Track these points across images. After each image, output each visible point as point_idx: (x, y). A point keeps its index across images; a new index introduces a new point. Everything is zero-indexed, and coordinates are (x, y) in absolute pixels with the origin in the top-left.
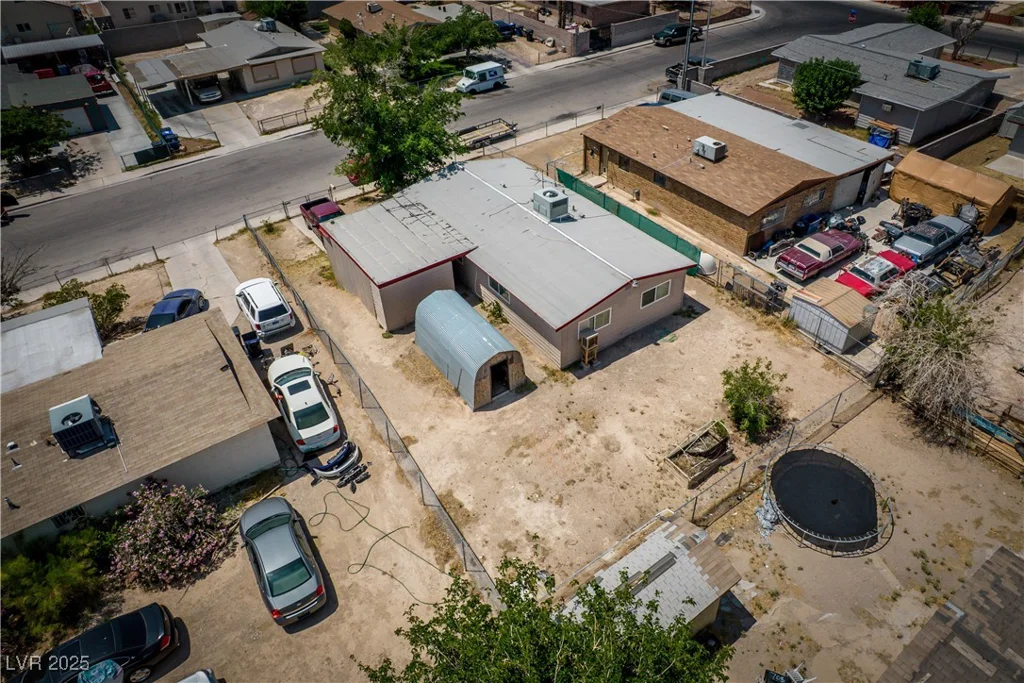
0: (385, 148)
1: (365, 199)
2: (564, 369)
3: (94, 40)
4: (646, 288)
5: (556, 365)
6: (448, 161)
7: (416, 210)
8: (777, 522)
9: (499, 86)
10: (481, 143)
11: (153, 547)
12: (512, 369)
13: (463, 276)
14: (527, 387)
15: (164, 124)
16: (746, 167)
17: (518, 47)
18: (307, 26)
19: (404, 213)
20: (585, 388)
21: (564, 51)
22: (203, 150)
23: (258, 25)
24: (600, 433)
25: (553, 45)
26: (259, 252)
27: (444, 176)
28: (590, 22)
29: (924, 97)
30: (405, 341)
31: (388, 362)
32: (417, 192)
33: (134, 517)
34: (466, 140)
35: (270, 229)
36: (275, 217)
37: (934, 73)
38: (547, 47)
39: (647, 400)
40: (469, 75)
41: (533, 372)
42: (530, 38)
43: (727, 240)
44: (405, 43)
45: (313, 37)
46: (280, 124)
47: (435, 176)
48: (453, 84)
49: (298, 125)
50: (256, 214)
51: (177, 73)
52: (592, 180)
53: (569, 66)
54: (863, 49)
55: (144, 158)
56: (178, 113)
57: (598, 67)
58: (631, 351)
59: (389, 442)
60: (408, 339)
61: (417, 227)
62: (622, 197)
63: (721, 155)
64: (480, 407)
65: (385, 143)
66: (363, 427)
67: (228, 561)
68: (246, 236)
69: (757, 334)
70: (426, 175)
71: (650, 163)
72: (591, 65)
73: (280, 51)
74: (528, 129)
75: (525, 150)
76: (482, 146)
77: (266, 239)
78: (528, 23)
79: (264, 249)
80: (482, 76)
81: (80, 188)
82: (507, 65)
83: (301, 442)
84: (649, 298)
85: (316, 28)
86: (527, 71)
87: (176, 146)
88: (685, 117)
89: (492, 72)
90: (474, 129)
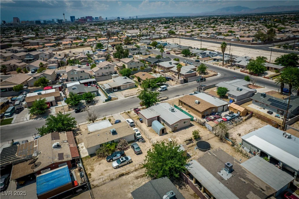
0: (148, 101)
1: (143, 108)
2: (172, 132)
3: (94, 80)
4: (184, 121)
5: (171, 131)
6: (157, 103)
7: (152, 110)
8: (197, 148)
9: (166, 90)
10: (162, 100)
11: (122, 145)
12: (165, 130)
13: (159, 119)
14: (167, 133)
15: (108, 95)
16: (203, 105)
17: (170, 82)
18: (130, 76)
19: (150, 110)
20: (175, 134)
21: (179, 83)
22: (115, 100)
23: (123, 78)
24: (176, 139)
25: (177, 82)
26: (127, 116)
27: (156, 105)
28: (184, 77)
29: (238, 94)
30: (150, 128)
31: (148, 130)
32: (152, 107)
33: (119, 142)
34: (160, 99)
35: (129, 112)
36: (129, 111)
37: (241, 90)
38: (176, 82)
39: (183, 136)
40: (161, 88)
41: (168, 131)
42: (173, 80)
43: (199, 116)
44: (150, 82)
45: (132, 79)
46: (128, 96)
47: (155, 105)
48: (158, 89)
49: (131, 96)
50: (127, 110)
51: (111, 86)
52: (180, 107)
53: (179, 86)
54: (231, 85)
55: (106, 101)
56: (110, 93)
57: (185, 86)
58: (182, 130)
59: (148, 139)
60: (151, 127)
61: (152, 112)
62: (184, 109)
63: (199, 103)
64: (160, 135)
65: (148, 100)
66: (145, 137)
67: (129, 149)
68: (125, 113)
70: (154, 105)
71: (188, 104)
72: (183, 86)
73: (128, 83)
74: (171, 98)
75: (170, 101)
76: (162, 101)
77: (129, 114)
78: (172, 78)
79: (128, 115)
80: (163, 88)
81: (97, 105)
82: (167, 85)
83: (137, 137)
84: (185, 123)
85: (132, 77)
86: (172, 87)
87: (111, 99)
88: (196, 97)
89: (165, 87)
90: (161, 98)
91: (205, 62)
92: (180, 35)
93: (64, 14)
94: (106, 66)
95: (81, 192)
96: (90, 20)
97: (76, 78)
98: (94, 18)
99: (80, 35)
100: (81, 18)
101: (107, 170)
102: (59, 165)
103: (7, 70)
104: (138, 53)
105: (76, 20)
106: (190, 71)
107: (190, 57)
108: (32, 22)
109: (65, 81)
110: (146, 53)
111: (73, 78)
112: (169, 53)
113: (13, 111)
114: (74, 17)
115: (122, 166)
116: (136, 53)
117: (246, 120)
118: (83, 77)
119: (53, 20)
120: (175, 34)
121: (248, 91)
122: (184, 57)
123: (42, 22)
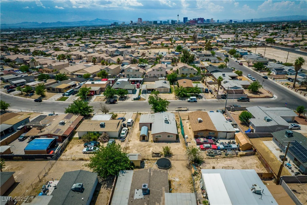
3: (141, 79)
4: (168, 135)
5: (152, 140)
7: (153, 116)
8: (156, 163)
9: (195, 101)
10: (180, 111)
14: (148, 141)
15: (141, 95)
16: (202, 125)
17: (208, 95)
19: (151, 116)
20: (153, 144)
21: (215, 97)
22: (143, 100)
23: (163, 82)
24: (149, 148)
26: (136, 116)
27: (160, 113)
28: (226, 93)
29: (260, 124)
30: (140, 131)
31: (137, 133)
33: (102, 134)
34: (178, 109)
35: (140, 114)
38: (213, 96)
39: (158, 148)
40: (190, 98)
41: (150, 140)
42: (212, 93)
48: (187, 99)
52: (187, 121)
54: (265, 112)
55: (134, 99)
56: (144, 93)
57: (219, 102)
58: (163, 143)
59: (129, 140)
61: (151, 118)
62: (188, 125)
63: (201, 122)
64: (141, 141)
66: (128, 138)
68: (137, 114)
69: (182, 148)
73: (163, 87)
74: (191, 110)
80: (192, 99)
81: (125, 101)
82: (201, 97)
83: (121, 136)
86: (204, 100)
87: (140, 99)
89: (194, 99)
90: (181, 108)
91: (275, 80)
92: (280, 44)
93: (178, 15)
94: (158, 68)
95: (49, 160)
96: (201, 22)
97: (131, 75)
98: (206, 20)
99: (177, 37)
100: (193, 19)
101: (78, 152)
102: (53, 137)
103: (96, 62)
104: (208, 59)
105: (188, 22)
106: (235, 87)
107: (261, 72)
108: (151, 22)
109: (122, 76)
110: (216, 61)
111: (129, 75)
112: (242, 64)
113: (71, 92)
114: (187, 18)
115: (89, 153)
116: (205, 60)
117: (241, 156)
118: (137, 76)
119: (168, 21)
120: (274, 43)
121: (277, 124)
122: (254, 71)
123: (159, 22)
